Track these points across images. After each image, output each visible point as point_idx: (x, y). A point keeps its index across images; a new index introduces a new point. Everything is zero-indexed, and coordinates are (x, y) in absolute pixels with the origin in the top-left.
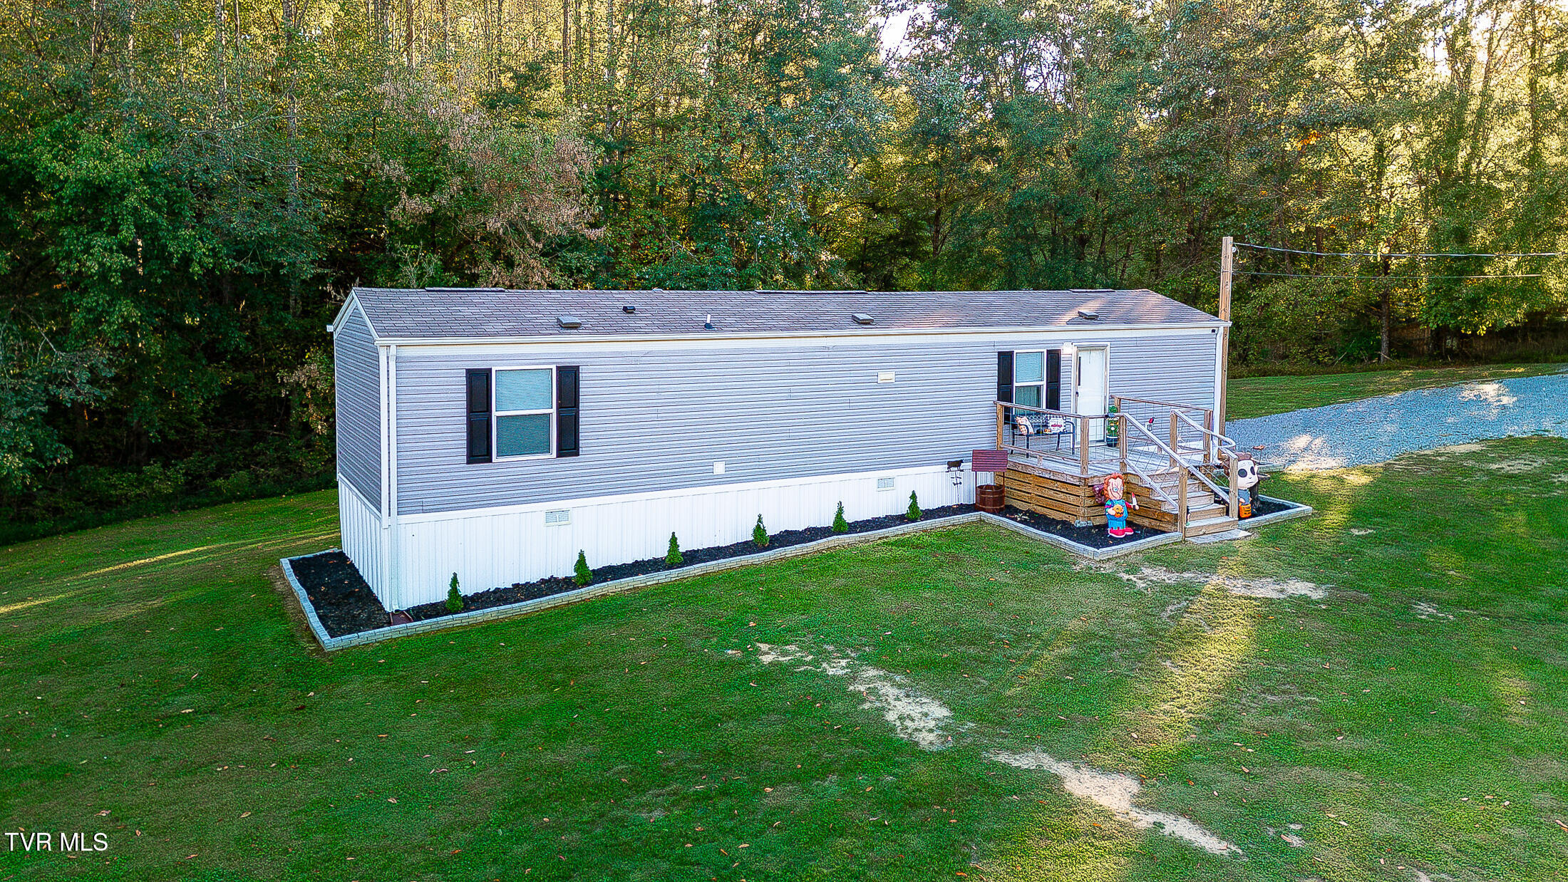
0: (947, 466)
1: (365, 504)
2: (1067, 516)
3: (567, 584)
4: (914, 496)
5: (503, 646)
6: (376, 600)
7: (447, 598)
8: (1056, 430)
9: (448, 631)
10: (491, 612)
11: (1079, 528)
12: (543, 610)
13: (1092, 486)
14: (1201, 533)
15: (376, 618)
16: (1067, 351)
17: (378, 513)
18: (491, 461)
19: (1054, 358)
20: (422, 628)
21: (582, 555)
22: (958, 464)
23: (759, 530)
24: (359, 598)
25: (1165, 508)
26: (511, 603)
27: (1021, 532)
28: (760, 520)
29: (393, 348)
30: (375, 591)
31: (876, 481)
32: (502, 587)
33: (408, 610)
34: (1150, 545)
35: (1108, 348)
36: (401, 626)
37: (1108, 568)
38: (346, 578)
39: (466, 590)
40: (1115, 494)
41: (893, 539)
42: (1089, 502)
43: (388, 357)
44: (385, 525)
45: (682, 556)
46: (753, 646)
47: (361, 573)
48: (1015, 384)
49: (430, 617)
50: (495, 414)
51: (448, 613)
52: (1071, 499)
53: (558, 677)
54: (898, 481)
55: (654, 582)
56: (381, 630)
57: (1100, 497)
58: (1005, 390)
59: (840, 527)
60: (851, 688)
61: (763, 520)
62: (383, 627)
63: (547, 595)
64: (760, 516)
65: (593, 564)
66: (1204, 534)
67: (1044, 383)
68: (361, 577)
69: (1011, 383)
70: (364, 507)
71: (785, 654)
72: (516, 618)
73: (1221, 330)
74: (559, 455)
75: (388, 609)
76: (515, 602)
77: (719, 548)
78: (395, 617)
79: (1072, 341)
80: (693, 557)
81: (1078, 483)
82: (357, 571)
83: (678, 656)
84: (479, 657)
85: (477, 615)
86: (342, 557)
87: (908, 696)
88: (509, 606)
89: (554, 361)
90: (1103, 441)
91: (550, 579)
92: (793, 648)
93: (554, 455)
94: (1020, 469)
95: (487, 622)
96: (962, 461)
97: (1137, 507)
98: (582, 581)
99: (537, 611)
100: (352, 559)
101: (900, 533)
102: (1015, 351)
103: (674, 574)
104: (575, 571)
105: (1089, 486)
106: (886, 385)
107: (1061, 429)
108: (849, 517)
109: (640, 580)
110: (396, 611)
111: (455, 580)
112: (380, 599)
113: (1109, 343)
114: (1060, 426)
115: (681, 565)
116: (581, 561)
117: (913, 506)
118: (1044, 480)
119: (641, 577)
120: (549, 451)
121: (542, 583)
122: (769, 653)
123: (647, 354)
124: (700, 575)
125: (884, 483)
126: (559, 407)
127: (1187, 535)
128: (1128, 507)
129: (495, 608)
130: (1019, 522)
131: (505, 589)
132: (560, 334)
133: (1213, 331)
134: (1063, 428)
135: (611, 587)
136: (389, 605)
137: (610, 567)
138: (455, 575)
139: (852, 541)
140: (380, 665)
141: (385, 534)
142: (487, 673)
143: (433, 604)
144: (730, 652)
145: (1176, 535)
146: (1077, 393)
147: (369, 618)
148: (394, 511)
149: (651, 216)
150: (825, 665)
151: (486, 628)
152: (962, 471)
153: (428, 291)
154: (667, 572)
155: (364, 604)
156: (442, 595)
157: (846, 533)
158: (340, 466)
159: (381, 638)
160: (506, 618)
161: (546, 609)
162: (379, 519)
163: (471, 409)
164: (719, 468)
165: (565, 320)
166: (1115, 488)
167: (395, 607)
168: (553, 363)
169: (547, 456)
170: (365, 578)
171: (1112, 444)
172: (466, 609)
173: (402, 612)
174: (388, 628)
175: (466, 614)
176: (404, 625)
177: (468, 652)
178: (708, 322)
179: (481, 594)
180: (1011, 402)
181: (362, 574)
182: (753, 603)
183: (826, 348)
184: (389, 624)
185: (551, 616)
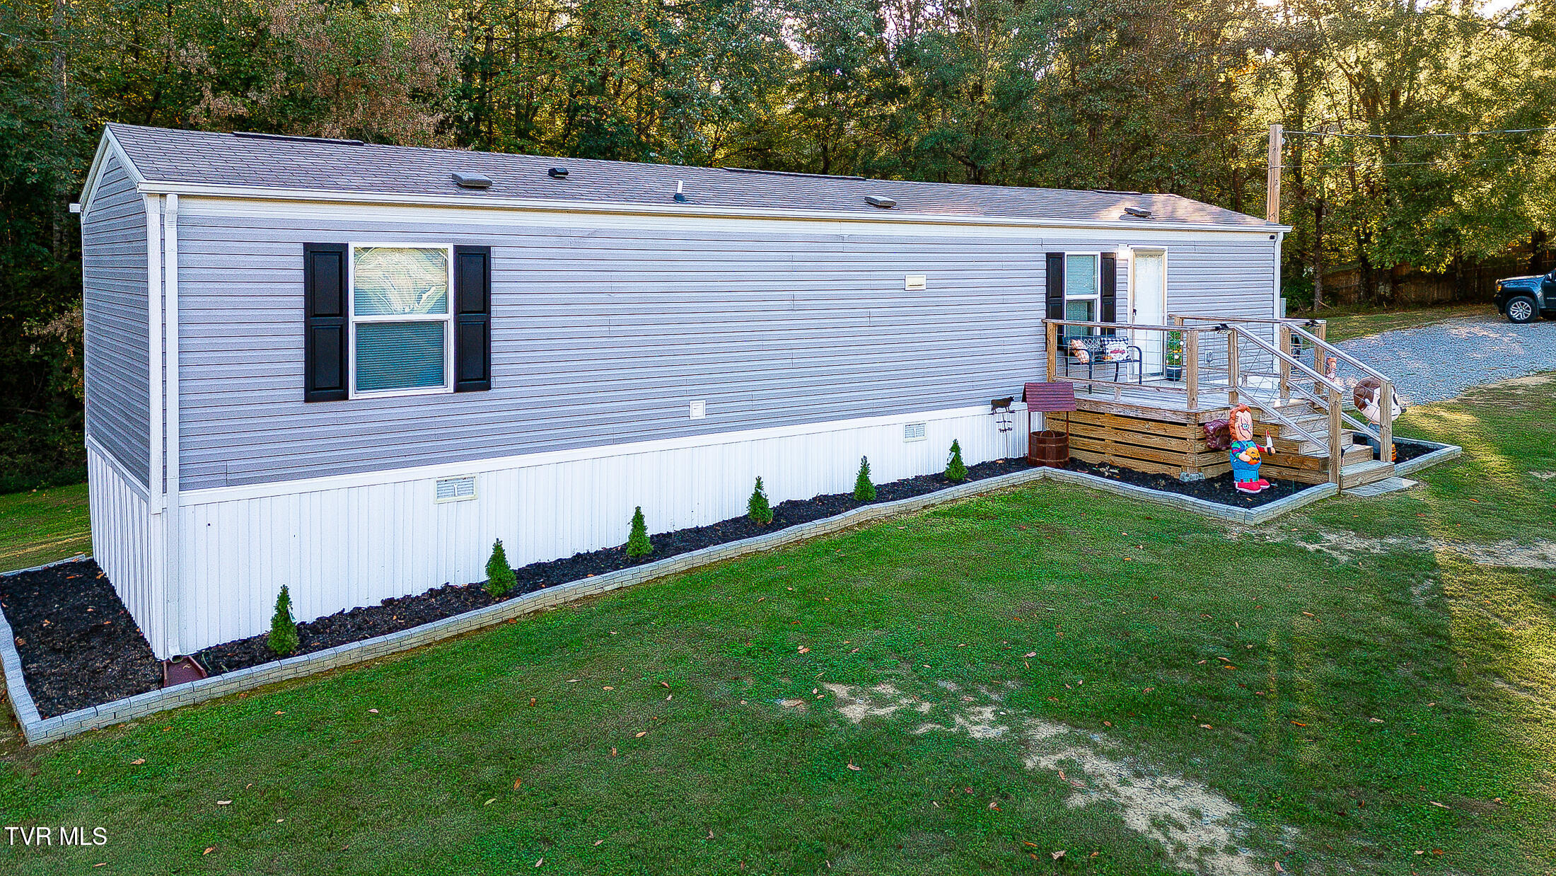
0: (990, 406)
1: (123, 476)
2: (1165, 467)
3: (473, 596)
4: (956, 448)
5: (376, 715)
6: (141, 639)
7: (270, 629)
8: (1117, 357)
9: (273, 687)
10: (351, 651)
11: (1190, 483)
12: (439, 643)
13: (1203, 424)
14: (1358, 483)
15: (135, 673)
16: (1123, 255)
17: (143, 488)
18: (346, 398)
19: (1109, 265)
20: (222, 688)
21: (498, 548)
22: (1005, 403)
23: (758, 499)
24: (110, 637)
25: (1305, 450)
26: (383, 633)
27: (1115, 491)
28: (759, 485)
29: (172, 200)
30: (139, 624)
31: (902, 427)
32: (364, 605)
33: (197, 656)
34: (1305, 502)
35: (1166, 253)
36: (182, 686)
37: (1273, 536)
38: (92, 603)
39: (303, 613)
40: (1246, 433)
41: (945, 508)
42: (1201, 447)
43: (162, 216)
44: (156, 508)
45: (652, 543)
46: (821, 691)
47: (118, 593)
48: (1067, 297)
49: (239, 666)
50: (353, 318)
51: (271, 655)
52: (1173, 444)
53: (488, 773)
54: (930, 428)
55: (616, 586)
56: (141, 696)
57: (1221, 438)
58: (1055, 305)
59: (866, 493)
60: (1029, 764)
61: (764, 485)
62: (147, 690)
63: (443, 616)
64: (759, 479)
65: (516, 561)
66: (1361, 484)
67: (1098, 296)
68: (118, 600)
69: (1062, 296)
70: (122, 483)
71: (880, 701)
72: (394, 658)
73: (1281, 236)
74: (458, 389)
75: (160, 655)
76: (390, 631)
77: (698, 530)
78: (172, 669)
79: (1128, 243)
80: (666, 545)
81: (1184, 421)
82: (113, 590)
83: (698, 717)
84: (332, 741)
85: (325, 658)
86: (91, 567)
87: (1139, 775)
88: (381, 639)
89: (451, 236)
90: (1162, 374)
91: (443, 591)
92: (887, 689)
93: (451, 388)
94: (1087, 408)
95: (343, 668)
96: (1011, 399)
97: (1273, 451)
98: (500, 589)
99: (430, 645)
100: (106, 571)
101: (949, 498)
102: (1066, 253)
103: (645, 571)
104: (489, 572)
105: (1200, 425)
106: (915, 292)
107: (1124, 356)
108: (876, 478)
109: (591, 584)
110: (176, 658)
111: (284, 598)
112: (147, 636)
113: (1166, 247)
114: (1123, 352)
115: (649, 559)
116: (498, 557)
117: (956, 462)
118: (1126, 419)
119: (592, 579)
120: (440, 380)
121: (431, 596)
122: (852, 703)
123: (593, 234)
124: (683, 572)
125: (914, 431)
126: (458, 311)
127: (1345, 486)
128: (1261, 450)
129: (356, 644)
130: (1108, 477)
131: (370, 608)
132: (459, 194)
133: (1272, 237)
134: (1125, 355)
135: (546, 597)
136: (164, 647)
137: (538, 565)
138: (285, 590)
139: (889, 512)
140: (135, 770)
141: (156, 526)
142: (351, 772)
143: (244, 641)
144: (785, 703)
145: (1330, 488)
146: (1135, 311)
147: (123, 673)
148: (173, 482)
149: (523, 146)
150: (959, 720)
151: (343, 677)
152: (1013, 412)
153: (237, 135)
154: (635, 569)
155: (117, 649)
156: (260, 623)
157: (875, 502)
158: (90, 423)
159: (142, 712)
160: (375, 659)
161: (445, 640)
162: (146, 498)
163: (312, 311)
164: (698, 411)
165: (465, 176)
166: (1243, 426)
167: (174, 651)
168: (446, 241)
169: (438, 390)
170: (125, 601)
171: (1173, 376)
172: (305, 648)
173: (187, 660)
174: (157, 692)
175: (303, 658)
176: (188, 685)
177: (309, 730)
178: (679, 191)
179: (329, 619)
180: (1062, 318)
181: (120, 596)
182: (788, 613)
183: (840, 239)
184: (161, 683)
185: (455, 653)
